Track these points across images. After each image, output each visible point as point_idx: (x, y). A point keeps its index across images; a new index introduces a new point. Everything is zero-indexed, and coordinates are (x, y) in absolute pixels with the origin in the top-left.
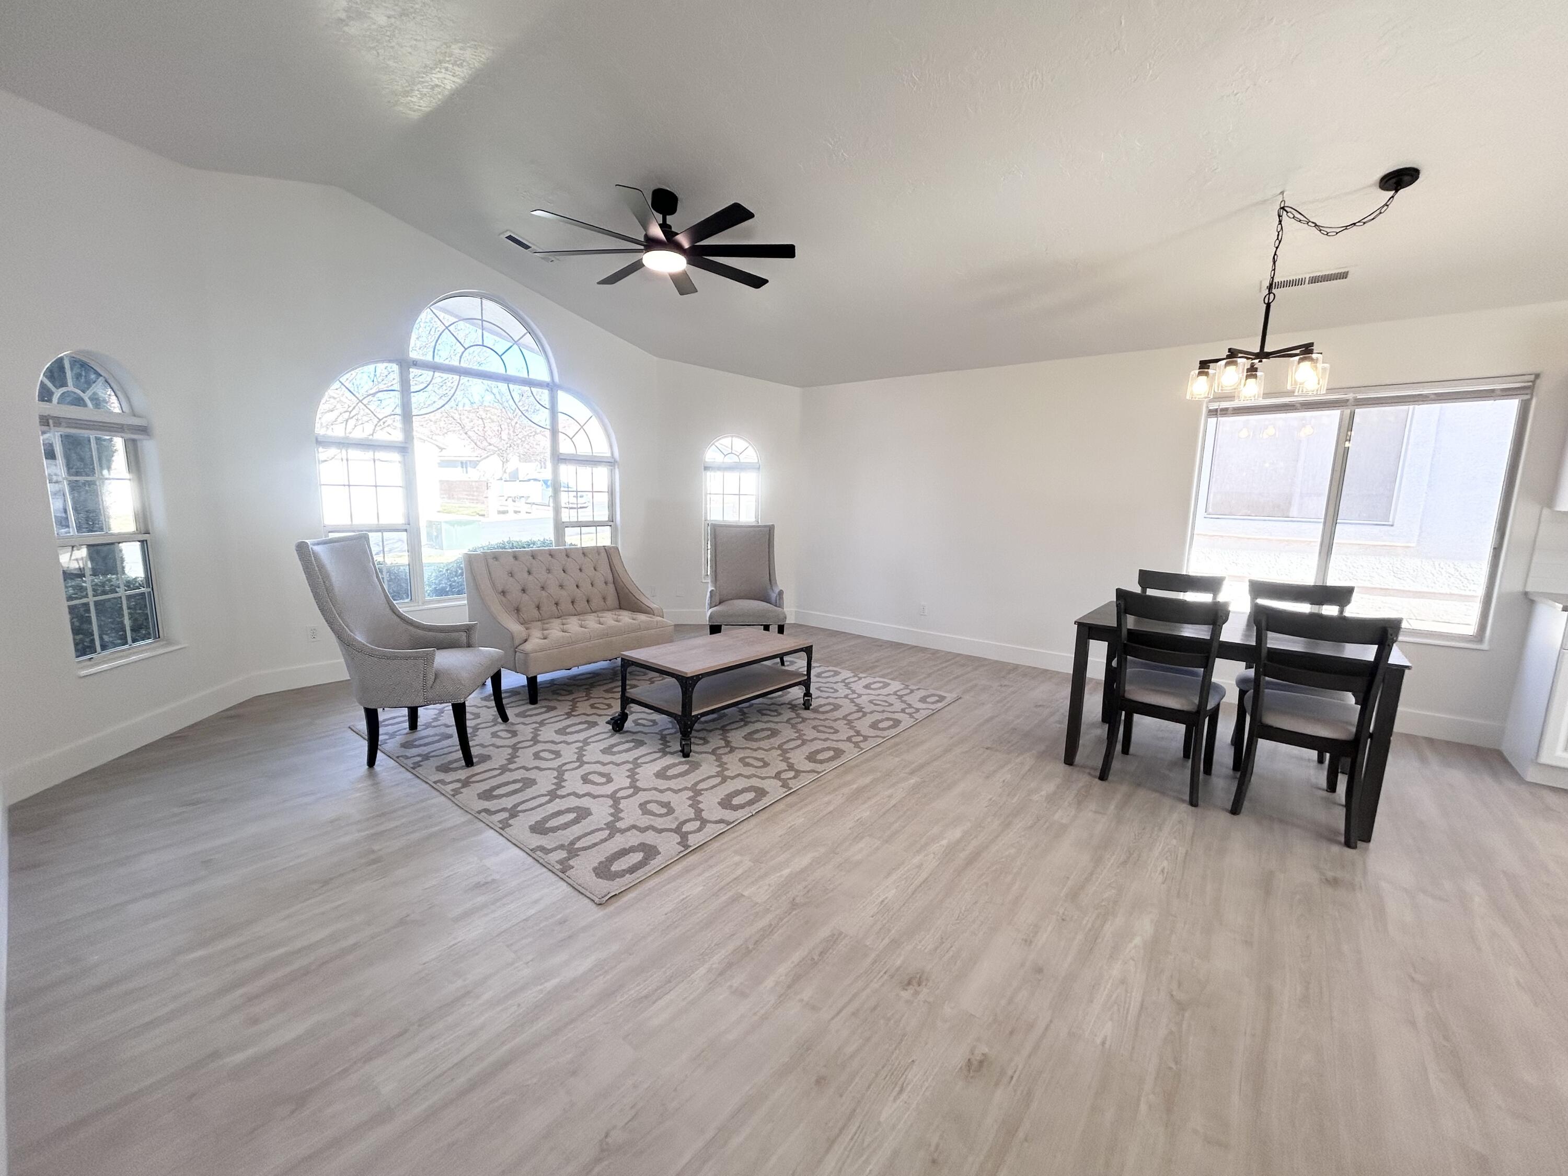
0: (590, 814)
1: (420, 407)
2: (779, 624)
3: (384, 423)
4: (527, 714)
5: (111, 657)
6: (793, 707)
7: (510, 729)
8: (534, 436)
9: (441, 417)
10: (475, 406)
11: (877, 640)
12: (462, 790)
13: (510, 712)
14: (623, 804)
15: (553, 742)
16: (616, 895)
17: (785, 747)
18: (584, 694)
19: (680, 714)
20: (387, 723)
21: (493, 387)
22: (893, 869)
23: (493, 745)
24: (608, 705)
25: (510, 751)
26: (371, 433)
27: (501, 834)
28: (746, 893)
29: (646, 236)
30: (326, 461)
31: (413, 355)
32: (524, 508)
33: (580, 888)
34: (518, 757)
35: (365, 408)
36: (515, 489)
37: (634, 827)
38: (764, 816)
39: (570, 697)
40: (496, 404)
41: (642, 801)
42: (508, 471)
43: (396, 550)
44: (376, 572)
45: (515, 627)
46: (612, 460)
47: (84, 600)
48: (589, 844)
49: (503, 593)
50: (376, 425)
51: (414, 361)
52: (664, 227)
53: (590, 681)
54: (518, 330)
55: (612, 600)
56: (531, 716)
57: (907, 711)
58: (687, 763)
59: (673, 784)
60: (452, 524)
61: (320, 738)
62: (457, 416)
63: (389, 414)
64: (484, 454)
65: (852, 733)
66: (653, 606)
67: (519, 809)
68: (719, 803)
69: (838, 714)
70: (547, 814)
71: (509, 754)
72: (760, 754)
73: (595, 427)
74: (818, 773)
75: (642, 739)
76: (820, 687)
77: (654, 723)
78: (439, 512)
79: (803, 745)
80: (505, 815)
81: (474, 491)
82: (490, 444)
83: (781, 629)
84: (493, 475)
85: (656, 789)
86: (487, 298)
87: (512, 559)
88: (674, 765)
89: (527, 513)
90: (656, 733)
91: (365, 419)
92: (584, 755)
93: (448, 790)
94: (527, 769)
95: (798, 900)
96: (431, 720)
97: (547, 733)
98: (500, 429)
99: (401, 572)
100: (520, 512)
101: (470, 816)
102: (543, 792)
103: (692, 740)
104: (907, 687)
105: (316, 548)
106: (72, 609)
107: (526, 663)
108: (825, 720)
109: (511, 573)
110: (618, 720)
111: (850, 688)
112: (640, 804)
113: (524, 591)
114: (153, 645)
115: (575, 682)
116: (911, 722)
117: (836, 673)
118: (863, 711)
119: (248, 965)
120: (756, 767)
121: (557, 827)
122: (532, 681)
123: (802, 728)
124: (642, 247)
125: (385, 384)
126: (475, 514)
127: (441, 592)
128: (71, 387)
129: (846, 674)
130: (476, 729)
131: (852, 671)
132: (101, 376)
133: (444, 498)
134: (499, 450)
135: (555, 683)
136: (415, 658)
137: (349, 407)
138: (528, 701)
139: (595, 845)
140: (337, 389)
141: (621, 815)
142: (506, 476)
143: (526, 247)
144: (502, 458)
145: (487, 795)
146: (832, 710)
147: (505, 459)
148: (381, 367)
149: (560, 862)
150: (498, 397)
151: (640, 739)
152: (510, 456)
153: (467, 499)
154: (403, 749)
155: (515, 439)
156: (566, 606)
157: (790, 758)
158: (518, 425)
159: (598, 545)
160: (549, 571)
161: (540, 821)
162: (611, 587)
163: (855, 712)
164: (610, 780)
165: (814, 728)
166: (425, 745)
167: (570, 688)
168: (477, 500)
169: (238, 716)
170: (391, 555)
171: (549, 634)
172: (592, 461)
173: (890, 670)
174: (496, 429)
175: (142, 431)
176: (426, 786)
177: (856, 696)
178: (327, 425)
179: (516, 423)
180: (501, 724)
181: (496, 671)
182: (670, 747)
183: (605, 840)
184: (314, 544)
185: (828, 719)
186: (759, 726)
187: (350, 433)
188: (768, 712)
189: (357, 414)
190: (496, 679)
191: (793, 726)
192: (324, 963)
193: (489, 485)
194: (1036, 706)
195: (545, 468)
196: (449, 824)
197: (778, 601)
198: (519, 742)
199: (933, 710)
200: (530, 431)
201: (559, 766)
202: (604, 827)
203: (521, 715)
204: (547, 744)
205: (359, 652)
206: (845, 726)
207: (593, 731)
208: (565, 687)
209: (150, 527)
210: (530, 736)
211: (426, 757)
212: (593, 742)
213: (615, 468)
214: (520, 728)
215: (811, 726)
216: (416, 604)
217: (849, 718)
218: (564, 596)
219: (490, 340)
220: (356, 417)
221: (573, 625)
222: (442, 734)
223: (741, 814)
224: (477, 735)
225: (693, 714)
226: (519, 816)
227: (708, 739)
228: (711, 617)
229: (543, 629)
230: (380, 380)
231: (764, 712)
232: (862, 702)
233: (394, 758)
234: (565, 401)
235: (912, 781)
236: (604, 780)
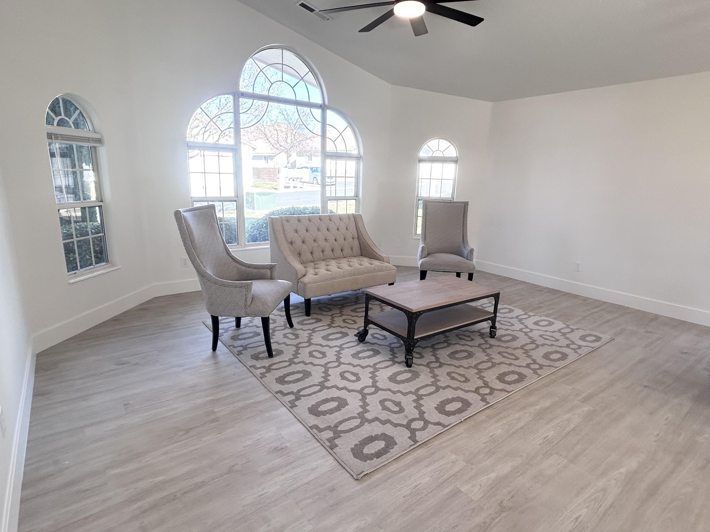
0: (347, 404)
1: (244, 123)
2: (470, 272)
3: (224, 134)
4: (304, 323)
5: (84, 272)
6: (482, 335)
7: (294, 333)
8: (306, 140)
9: (255, 130)
10: (273, 122)
12: (266, 374)
13: (294, 321)
14: (369, 399)
15: (321, 345)
16: (368, 473)
17: (480, 367)
18: (338, 312)
19: (406, 337)
21: (283, 111)
22: (582, 488)
23: (284, 343)
24: (354, 321)
25: (294, 349)
26: (217, 140)
27: (290, 411)
28: (463, 490)
30: (194, 157)
31: (242, 89)
32: (299, 184)
33: (343, 464)
34: (300, 354)
35: (214, 124)
36: (294, 173)
37: (377, 419)
38: (471, 423)
39: (330, 313)
40: (285, 121)
41: (381, 399)
42: (290, 162)
43: (229, 209)
44: (219, 230)
45: (298, 267)
46: (359, 156)
47: (71, 240)
48: (347, 428)
49: (291, 243)
50: (220, 135)
51: (242, 93)
53: (342, 302)
54: (303, 69)
55: (356, 249)
56: (306, 324)
57: (571, 346)
58: (410, 371)
59: (402, 387)
60: (260, 194)
61: (188, 327)
62: (263, 129)
63: (227, 128)
64: (278, 152)
65: (530, 361)
66: (383, 255)
67: (301, 393)
68: (436, 408)
69: (517, 344)
70: (319, 400)
71: (294, 351)
72: (461, 371)
73: (349, 134)
74: (508, 392)
75: (378, 349)
76: (500, 321)
77: (385, 338)
78: (252, 186)
79: (493, 367)
80: (293, 397)
81: (271, 174)
82: (281, 146)
83: (471, 277)
84: (282, 164)
85: (390, 390)
86: (286, 49)
87: (297, 222)
88: (401, 373)
89: (300, 188)
90: (386, 346)
91: (214, 131)
92: (341, 358)
93: (258, 373)
94: (306, 364)
95: (505, 503)
96: (248, 322)
97: (317, 338)
98: (286, 137)
99: (232, 224)
100: (296, 187)
101: (271, 395)
102: (316, 382)
103: (415, 355)
104: (568, 326)
105: (185, 214)
106: (66, 245)
107: (304, 290)
108: (507, 348)
109: (296, 230)
110: (363, 334)
111: (523, 324)
112: (380, 401)
113: (303, 242)
114: (105, 266)
115: (332, 303)
116: (577, 356)
117: (511, 311)
118: (536, 344)
119: (143, 485)
120: (461, 381)
121: (326, 411)
122: (308, 302)
123: (490, 353)
125: (225, 110)
126: (272, 188)
127: (254, 239)
128: (63, 116)
129: (518, 312)
130: (274, 331)
131: (523, 309)
132: (78, 109)
133: (255, 178)
134: (286, 149)
135: (321, 302)
136: (241, 287)
137: (206, 124)
138: (305, 313)
139: (351, 430)
140: (199, 114)
141: (368, 408)
142: (289, 165)
143: (312, 10)
144: (287, 154)
145: (281, 380)
146: (512, 340)
147: (289, 155)
148: (223, 98)
149: (329, 440)
150: (286, 117)
151: (376, 349)
152: (292, 153)
153: (267, 179)
154: (232, 340)
155: (295, 143)
156: (328, 252)
157: (485, 377)
158: (296, 134)
159: (348, 213)
160: (319, 230)
161: (315, 405)
162: (356, 242)
163: (529, 344)
164: (358, 379)
165: (500, 353)
166: (245, 339)
167: (329, 307)
168: (272, 179)
169: (147, 309)
170: (227, 211)
171: (318, 272)
172: (347, 156)
173: (551, 312)
174: (284, 136)
175: (98, 141)
176: (244, 368)
177: (528, 330)
178: (194, 136)
179: (296, 133)
180: (289, 328)
181: (287, 295)
182: (397, 357)
183: (358, 427)
184: (184, 212)
185: (509, 347)
186: (458, 348)
187: (206, 140)
188: (464, 337)
189: (210, 129)
190: (287, 300)
191: (484, 350)
192: (186, 493)
193: (280, 170)
194: (682, 353)
195: (311, 160)
196: (258, 399)
197: (469, 257)
198: (300, 343)
199: (593, 348)
200: (303, 137)
201: (325, 364)
202: (357, 416)
203: (300, 323)
204: (317, 346)
205: (209, 280)
206: (523, 354)
207: (345, 340)
208: (327, 306)
209: (103, 198)
210: (306, 339)
211: (245, 348)
212: (346, 348)
213: (360, 162)
214: (300, 332)
215: (497, 352)
216: (241, 246)
217: (525, 348)
218: (327, 247)
219: (286, 77)
220: (209, 131)
221: (333, 265)
222: (254, 332)
223: (453, 420)
224: (275, 335)
225: (415, 338)
226: (301, 399)
227: (423, 354)
228: (421, 265)
229: (315, 268)
230: (222, 107)
231: (461, 336)
232: (535, 334)
233: (227, 346)
234: (331, 115)
235: (586, 409)
236: (354, 378)
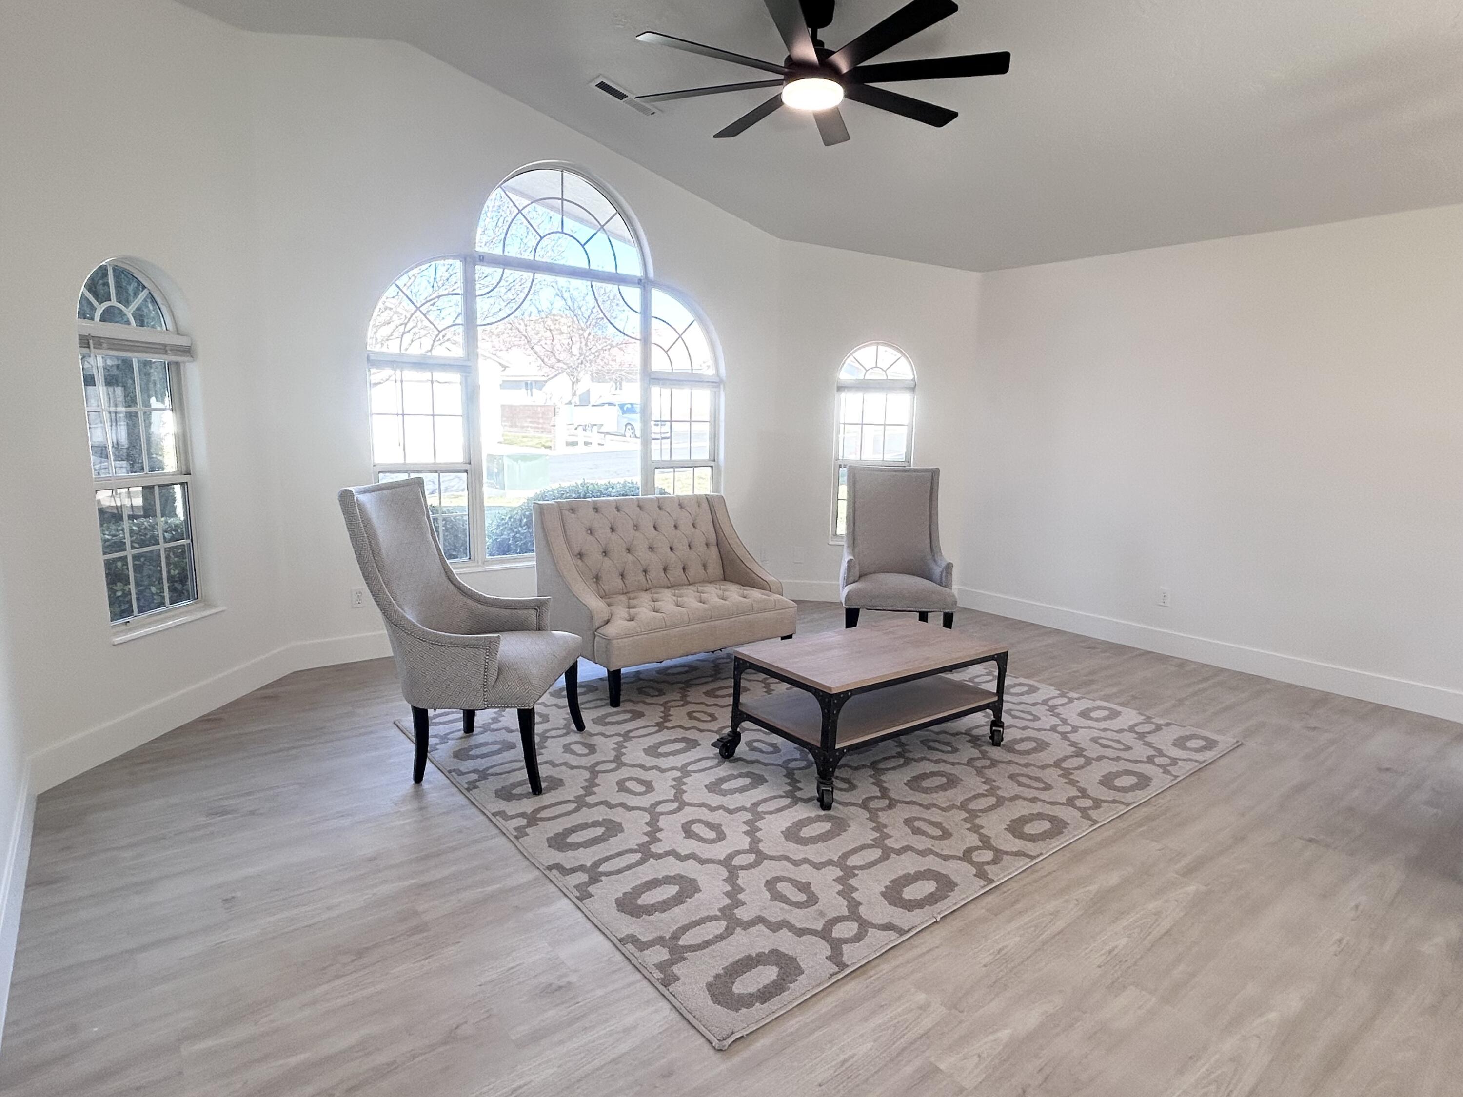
0: (697, 890)
1: (484, 316)
2: (947, 611)
3: (444, 336)
4: (607, 720)
5: (148, 620)
6: (975, 740)
7: (585, 741)
8: (609, 349)
9: (505, 329)
10: (543, 315)
11: (1086, 639)
12: (527, 830)
13: (587, 716)
14: (743, 878)
15: (642, 767)
16: (742, 1037)
17: (971, 807)
18: (679, 696)
19: (819, 745)
20: (437, 720)
21: (564, 291)
22: (1191, 1058)
23: (565, 764)
24: (710, 715)
25: (587, 775)
26: (429, 349)
27: (577, 906)
28: (942, 1067)
29: (789, 59)
30: (380, 383)
31: (481, 248)
32: (595, 438)
33: (690, 1017)
34: (598, 785)
35: (424, 318)
36: (586, 415)
37: (760, 920)
38: (956, 923)
39: (661, 700)
40: (567, 312)
41: (769, 877)
42: (578, 393)
43: (453, 489)
44: (432, 530)
45: (594, 603)
46: (717, 380)
47: (121, 554)
48: (699, 941)
49: (580, 555)
50: (435, 339)
51: (480, 256)
52: (818, 45)
53: (684, 677)
54: (604, 209)
55: (715, 568)
56: (612, 723)
57: (1157, 760)
58: (828, 818)
59: (811, 852)
60: (516, 458)
61: (361, 734)
62: (522, 328)
63: (450, 325)
64: (552, 373)
65: (1074, 792)
66: (770, 578)
67: (601, 869)
68: (883, 894)
69: (1045, 757)
70: (639, 882)
71: (586, 780)
72: (935, 815)
73: (696, 337)
74: (1032, 858)
75: (762, 773)
76: (1012, 710)
77: (776, 749)
78: (500, 442)
79: (999, 806)
80: (583, 877)
81: (539, 418)
82: (559, 361)
83: (948, 621)
84: (561, 398)
85: (787, 858)
86: (571, 171)
87: (592, 512)
88: (809, 821)
89: (599, 444)
90: (778, 765)
91: (423, 332)
92: (684, 792)
93: (511, 828)
94: (611, 806)
96: (490, 721)
97: (635, 752)
98: (571, 342)
99: (459, 520)
100: (591, 443)
101: (537, 873)
102: (632, 844)
103: (837, 783)
104: (1148, 720)
105: (362, 498)
106: (108, 564)
107: (607, 651)
108: (1027, 765)
109: (590, 530)
110: (729, 741)
111: (1057, 715)
112: (767, 881)
113: (605, 553)
114: (193, 607)
115: (666, 678)
116: (1168, 780)
117: (1033, 690)
118: (1084, 756)
120: (933, 837)
121: (653, 905)
122: (615, 676)
123: (993, 777)
124: (782, 77)
125: (446, 289)
126: (540, 445)
127: (504, 549)
128: (114, 302)
129: (1047, 691)
130: (545, 738)
131: (1058, 686)
132: (145, 287)
133: (505, 425)
134: (569, 368)
135: (641, 676)
136: (476, 647)
137: (406, 317)
138: (608, 701)
139: (707, 944)
140: (393, 297)
141: (741, 896)
142: (576, 400)
143: (621, 96)
144: (572, 378)
145: (559, 842)
146: (1035, 750)
147: (575, 379)
148: (442, 265)
149: (661, 967)
150: (569, 303)
151: (758, 772)
152: (581, 375)
153: (531, 427)
154: (456, 760)
155: (587, 355)
156: (657, 574)
157: (982, 827)
158: (591, 337)
159: (697, 493)
160: (636, 527)
161: (631, 893)
162: (714, 550)
163: (1072, 756)
164: (721, 836)
165: (1012, 777)
166: (483, 756)
167: (662, 686)
168: (542, 428)
169: (275, 697)
170: (447, 494)
171: (636, 614)
172: (693, 380)
173: (1115, 690)
174: (566, 342)
175: (184, 351)
176: (482, 817)
177: (1069, 729)
178: (383, 340)
179: (590, 334)
180: (575, 732)
181: (571, 663)
182: (801, 789)
183: (720, 938)
184: (360, 493)
185: (1031, 765)
186: (928, 767)
187: (407, 349)
188: (937, 745)
189: (414, 327)
190: (572, 673)
191: (980, 772)
192: (354, 1088)
193: (557, 410)
194: (1380, 770)
195: (621, 389)
196: (510, 883)
197: (944, 579)
198: (598, 763)
199: (1201, 763)
200: (605, 344)
201: (652, 805)
202: (718, 913)
203: (599, 721)
204: (635, 768)
205: (408, 634)
206: (1060, 778)
207: (693, 755)
208: (656, 685)
209: (191, 468)
210: (612, 755)
211: (484, 775)
212: (695, 772)
213: (719, 391)
214: (598, 740)
215: (1006, 775)
216: (476, 564)
217: (1064, 765)
218: (654, 562)
219: (570, 225)
220: (413, 331)
221: (667, 601)
222: (504, 742)
223: (918, 918)
224: (545, 748)
225: (837, 747)
226: (601, 881)
227: (855, 782)
228: (848, 598)
229: (630, 607)
230: (440, 284)
231: (932, 744)
232: (1082, 737)
233: (445, 772)
234: (662, 303)
235: (1192, 888)
236: (712, 835)
